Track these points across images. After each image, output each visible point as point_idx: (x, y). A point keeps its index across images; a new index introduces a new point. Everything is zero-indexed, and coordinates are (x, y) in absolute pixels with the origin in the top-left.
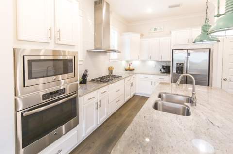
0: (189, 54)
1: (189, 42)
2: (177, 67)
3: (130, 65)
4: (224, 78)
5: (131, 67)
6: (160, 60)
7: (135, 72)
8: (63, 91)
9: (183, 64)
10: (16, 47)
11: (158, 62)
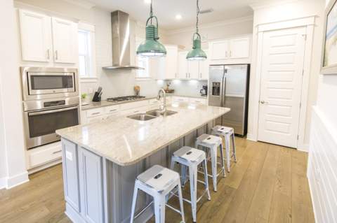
0: (226, 71)
1: (226, 56)
2: (213, 88)
3: (168, 86)
4: (261, 100)
5: (170, 88)
6: (200, 79)
7: (175, 93)
8: (63, 102)
9: (219, 83)
10: (22, 66)
11: (200, 81)
